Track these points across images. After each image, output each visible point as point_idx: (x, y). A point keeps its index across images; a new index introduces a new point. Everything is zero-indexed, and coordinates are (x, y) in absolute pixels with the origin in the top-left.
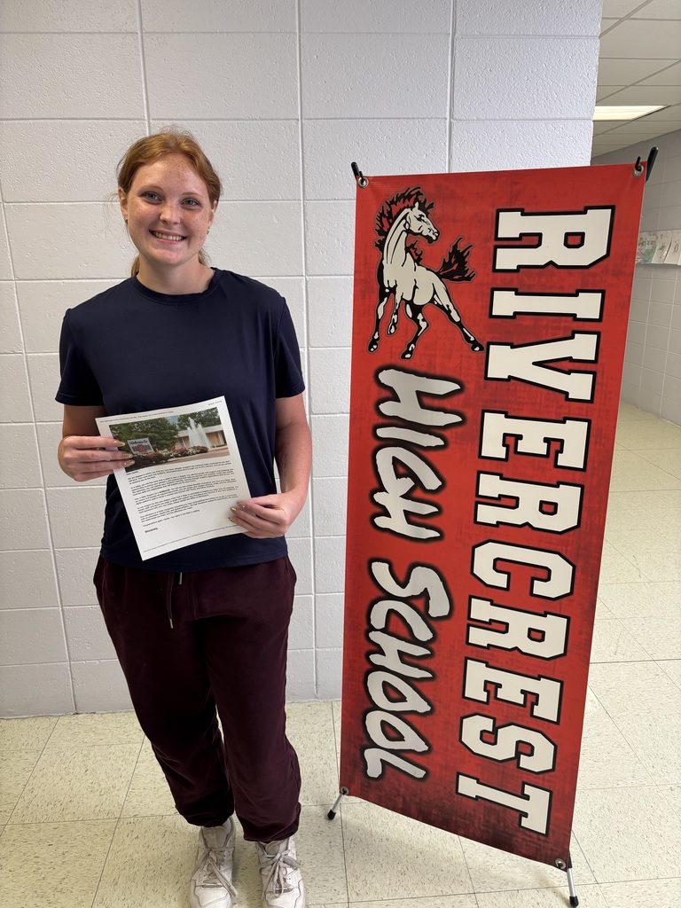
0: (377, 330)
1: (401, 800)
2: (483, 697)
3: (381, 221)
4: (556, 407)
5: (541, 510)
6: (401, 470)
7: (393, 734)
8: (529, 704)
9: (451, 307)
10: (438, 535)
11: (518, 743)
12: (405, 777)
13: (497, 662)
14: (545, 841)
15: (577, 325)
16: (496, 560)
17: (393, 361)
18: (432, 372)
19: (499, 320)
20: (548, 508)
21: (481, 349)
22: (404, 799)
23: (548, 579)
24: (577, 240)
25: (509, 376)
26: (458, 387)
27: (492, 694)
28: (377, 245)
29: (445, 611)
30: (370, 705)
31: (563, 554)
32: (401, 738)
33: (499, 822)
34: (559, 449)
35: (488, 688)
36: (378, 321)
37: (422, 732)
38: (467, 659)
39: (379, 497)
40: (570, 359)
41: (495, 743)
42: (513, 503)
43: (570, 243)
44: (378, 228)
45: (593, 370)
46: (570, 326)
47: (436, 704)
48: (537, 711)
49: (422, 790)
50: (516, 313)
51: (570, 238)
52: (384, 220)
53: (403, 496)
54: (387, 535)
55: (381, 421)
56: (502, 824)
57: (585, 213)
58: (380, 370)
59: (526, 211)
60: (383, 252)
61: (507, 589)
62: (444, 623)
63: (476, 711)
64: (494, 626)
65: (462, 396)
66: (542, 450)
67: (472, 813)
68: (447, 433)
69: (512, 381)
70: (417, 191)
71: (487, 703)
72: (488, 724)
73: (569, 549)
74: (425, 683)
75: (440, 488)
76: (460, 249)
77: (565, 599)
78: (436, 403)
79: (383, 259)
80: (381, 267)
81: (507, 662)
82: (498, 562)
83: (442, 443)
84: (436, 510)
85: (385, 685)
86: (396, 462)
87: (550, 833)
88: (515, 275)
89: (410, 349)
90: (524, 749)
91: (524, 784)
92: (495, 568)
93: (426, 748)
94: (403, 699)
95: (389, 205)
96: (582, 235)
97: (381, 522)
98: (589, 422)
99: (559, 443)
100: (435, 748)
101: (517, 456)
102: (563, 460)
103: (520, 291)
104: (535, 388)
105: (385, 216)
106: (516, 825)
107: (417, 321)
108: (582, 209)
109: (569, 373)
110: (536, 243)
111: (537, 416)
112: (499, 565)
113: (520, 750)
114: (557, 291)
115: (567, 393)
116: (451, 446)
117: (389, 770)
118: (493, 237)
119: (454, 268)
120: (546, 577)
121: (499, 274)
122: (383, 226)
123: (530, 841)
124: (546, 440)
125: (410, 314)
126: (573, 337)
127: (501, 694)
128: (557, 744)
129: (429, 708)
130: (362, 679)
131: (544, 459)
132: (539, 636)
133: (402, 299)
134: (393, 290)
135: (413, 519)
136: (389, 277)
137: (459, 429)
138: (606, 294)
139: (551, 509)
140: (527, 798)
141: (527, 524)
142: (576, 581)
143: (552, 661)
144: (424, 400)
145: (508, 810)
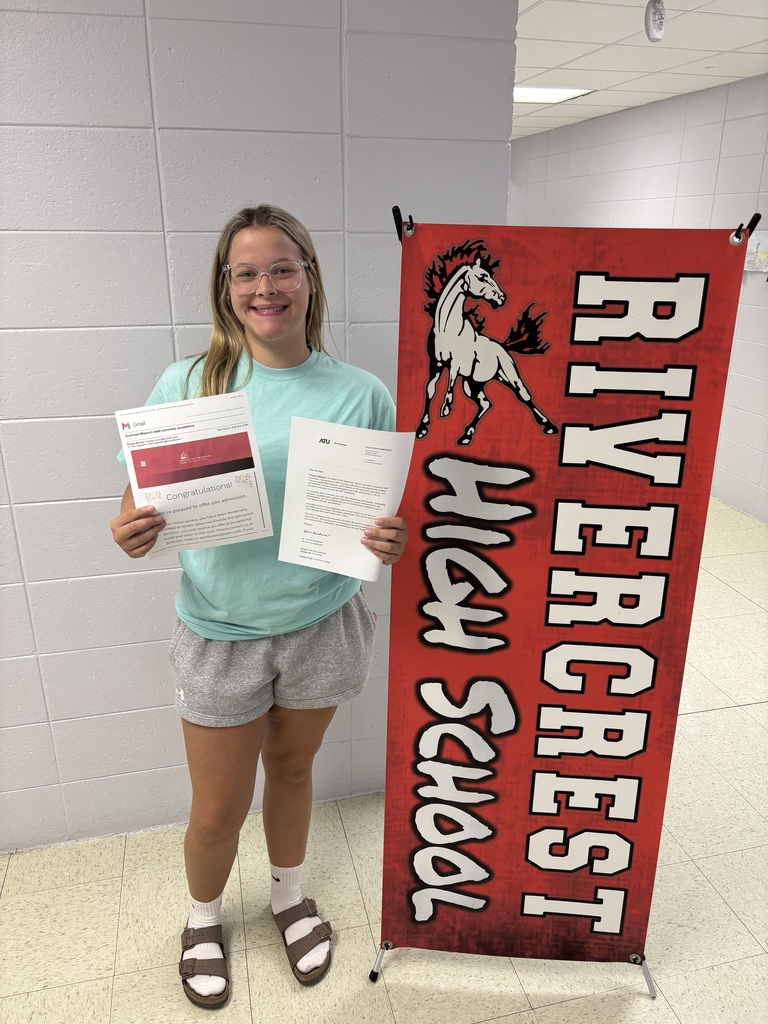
0: (427, 411)
1: (456, 937)
2: (553, 808)
3: (431, 280)
4: (639, 492)
5: (621, 604)
6: (456, 573)
7: (447, 869)
8: (604, 807)
9: (520, 384)
10: (502, 643)
11: (591, 849)
12: (461, 912)
13: (570, 770)
14: (619, 940)
15: (665, 404)
16: (569, 663)
17: (447, 448)
18: (495, 459)
19: (577, 399)
20: (629, 601)
21: (555, 431)
22: (460, 936)
23: (628, 675)
24: (667, 310)
25: (588, 461)
26: (528, 475)
27: (563, 805)
28: (426, 309)
29: (510, 725)
30: (419, 843)
31: (645, 647)
32: (456, 870)
33: (569, 933)
34: (642, 537)
35: (559, 799)
36: (428, 401)
37: (482, 859)
38: (534, 772)
39: (430, 609)
40: (656, 441)
41: (566, 854)
42: (590, 599)
43: (659, 313)
44: (428, 289)
45: (682, 451)
46: (657, 405)
47: (499, 827)
48: (613, 813)
49: (481, 921)
50: (596, 391)
51: (659, 307)
52: (436, 279)
53: (460, 604)
54: (440, 650)
55: (432, 519)
56: (572, 934)
57: (677, 280)
58: (431, 459)
59: (611, 275)
60: (434, 318)
61: (582, 691)
62: (508, 739)
63: (545, 825)
64: (566, 732)
65: (532, 486)
66: (624, 539)
67: (539, 931)
68: (514, 528)
69: (591, 466)
70: (479, 244)
71: (558, 814)
72: (558, 836)
73: (651, 642)
74: (486, 807)
75: (505, 591)
76: (532, 316)
77: (645, 694)
78: (501, 494)
79: (434, 326)
80: (432, 336)
81: (580, 769)
82: (572, 665)
83: (507, 539)
84: (500, 615)
85: (438, 818)
86: (451, 565)
87: (625, 930)
88: (597, 347)
89: (469, 433)
90: (598, 853)
91: (597, 889)
92: (568, 672)
93: (487, 875)
94: (459, 828)
95: (443, 261)
96: (673, 305)
97: (432, 636)
98: (676, 507)
99: (642, 532)
100: (497, 874)
101: (595, 548)
102: (647, 549)
103: (601, 366)
104: (616, 473)
105: (436, 274)
106: (588, 932)
107: (478, 401)
108: (673, 276)
109: (654, 455)
110: (621, 312)
111: (619, 504)
112: (572, 668)
113: (593, 855)
114: (643, 367)
115: (652, 478)
116: (519, 542)
117: (442, 909)
118: (572, 303)
119: (525, 338)
120: (625, 674)
121: (578, 346)
122: (434, 285)
123: (603, 944)
124: (628, 529)
125: (468, 392)
126: (660, 417)
127: (573, 802)
128: (633, 841)
129: (490, 832)
130: (408, 817)
131: (625, 550)
132: (617, 735)
133: (459, 374)
134: (447, 364)
135: (473, 628)
136: (442, 349)
137: (528, 523)
138: (698, 371)
139: (632, 601)
140: (600, 902)
141: (606, 620)
142: (658, 674)
143: (630, 759)
144: (485, 491)
145: (580, 918)
